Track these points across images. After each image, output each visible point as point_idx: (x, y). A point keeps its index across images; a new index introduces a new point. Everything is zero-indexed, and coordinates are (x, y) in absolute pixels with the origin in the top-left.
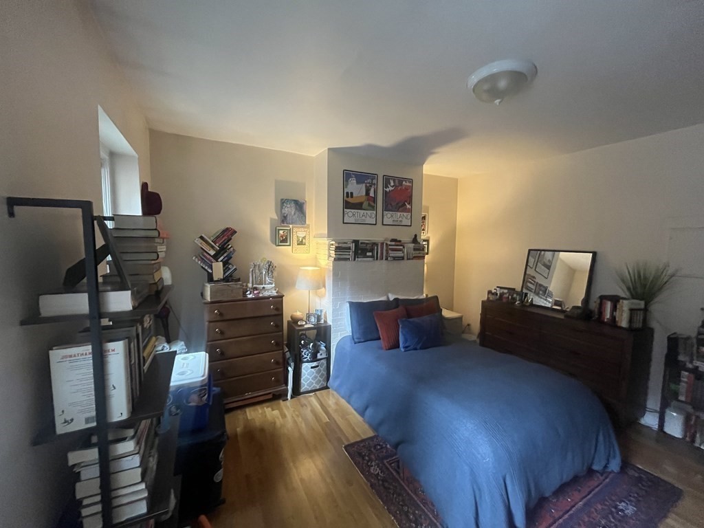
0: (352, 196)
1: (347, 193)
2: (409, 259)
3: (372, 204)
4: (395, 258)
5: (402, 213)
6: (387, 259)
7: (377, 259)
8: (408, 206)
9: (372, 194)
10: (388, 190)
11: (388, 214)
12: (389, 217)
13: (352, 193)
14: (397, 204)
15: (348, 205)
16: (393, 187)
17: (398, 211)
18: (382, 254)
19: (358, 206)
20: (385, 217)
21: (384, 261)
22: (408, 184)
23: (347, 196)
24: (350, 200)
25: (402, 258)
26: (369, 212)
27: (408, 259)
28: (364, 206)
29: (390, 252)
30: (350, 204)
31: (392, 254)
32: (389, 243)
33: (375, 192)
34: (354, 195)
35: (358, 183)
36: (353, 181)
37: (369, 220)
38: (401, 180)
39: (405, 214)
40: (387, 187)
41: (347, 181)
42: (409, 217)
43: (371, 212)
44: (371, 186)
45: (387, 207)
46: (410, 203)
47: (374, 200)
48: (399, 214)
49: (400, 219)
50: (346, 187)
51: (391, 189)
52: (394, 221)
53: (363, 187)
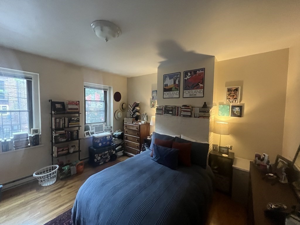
0: (167, 86)
1: (165, 85)
2: (196, 117)
3: (177, 87)
4: (184, 116)
5: (196, 90)
6: (180, 116)
7: (175, 115)
8: (201, 85)
9: (177, 83)
10: (186, 78)
11: (187, 91)
12: (187, 93)
13: (167, 84)
14: (193, 85)
15: (165, 90)
16: (189, 76)
17: (193, 89)
18: (178, 113)
19: (170, 90)
20: (185, 94)
21: (179, 117)
22: (201, 72)
23: (165, 86)
24: (166, 88)
25: (190, 116)
26: (175, 92)
27: (194, 117)
28: (173, 89)
29: (182, 112)
30: (167, 89)
31: (183, 113)
32: (182, 107)
33: (179, 82)
34: (168, 85)
35: (170, 79)
36: (168, 79)
37: (175, 96)
38: (195, 72)
39: (198, 90)
40: (186, 77)
41: (165, 79)
42: (202, 91)
43: (177, 92)
44: (176, 79)
45: (186, 88)
46: (203, 83)
47: (179, 85)
48: (194, 91)
49: (195, 93)
50: (165, 82)
51: (188, 77)
52: (190, 95)
53: (172, 80)
